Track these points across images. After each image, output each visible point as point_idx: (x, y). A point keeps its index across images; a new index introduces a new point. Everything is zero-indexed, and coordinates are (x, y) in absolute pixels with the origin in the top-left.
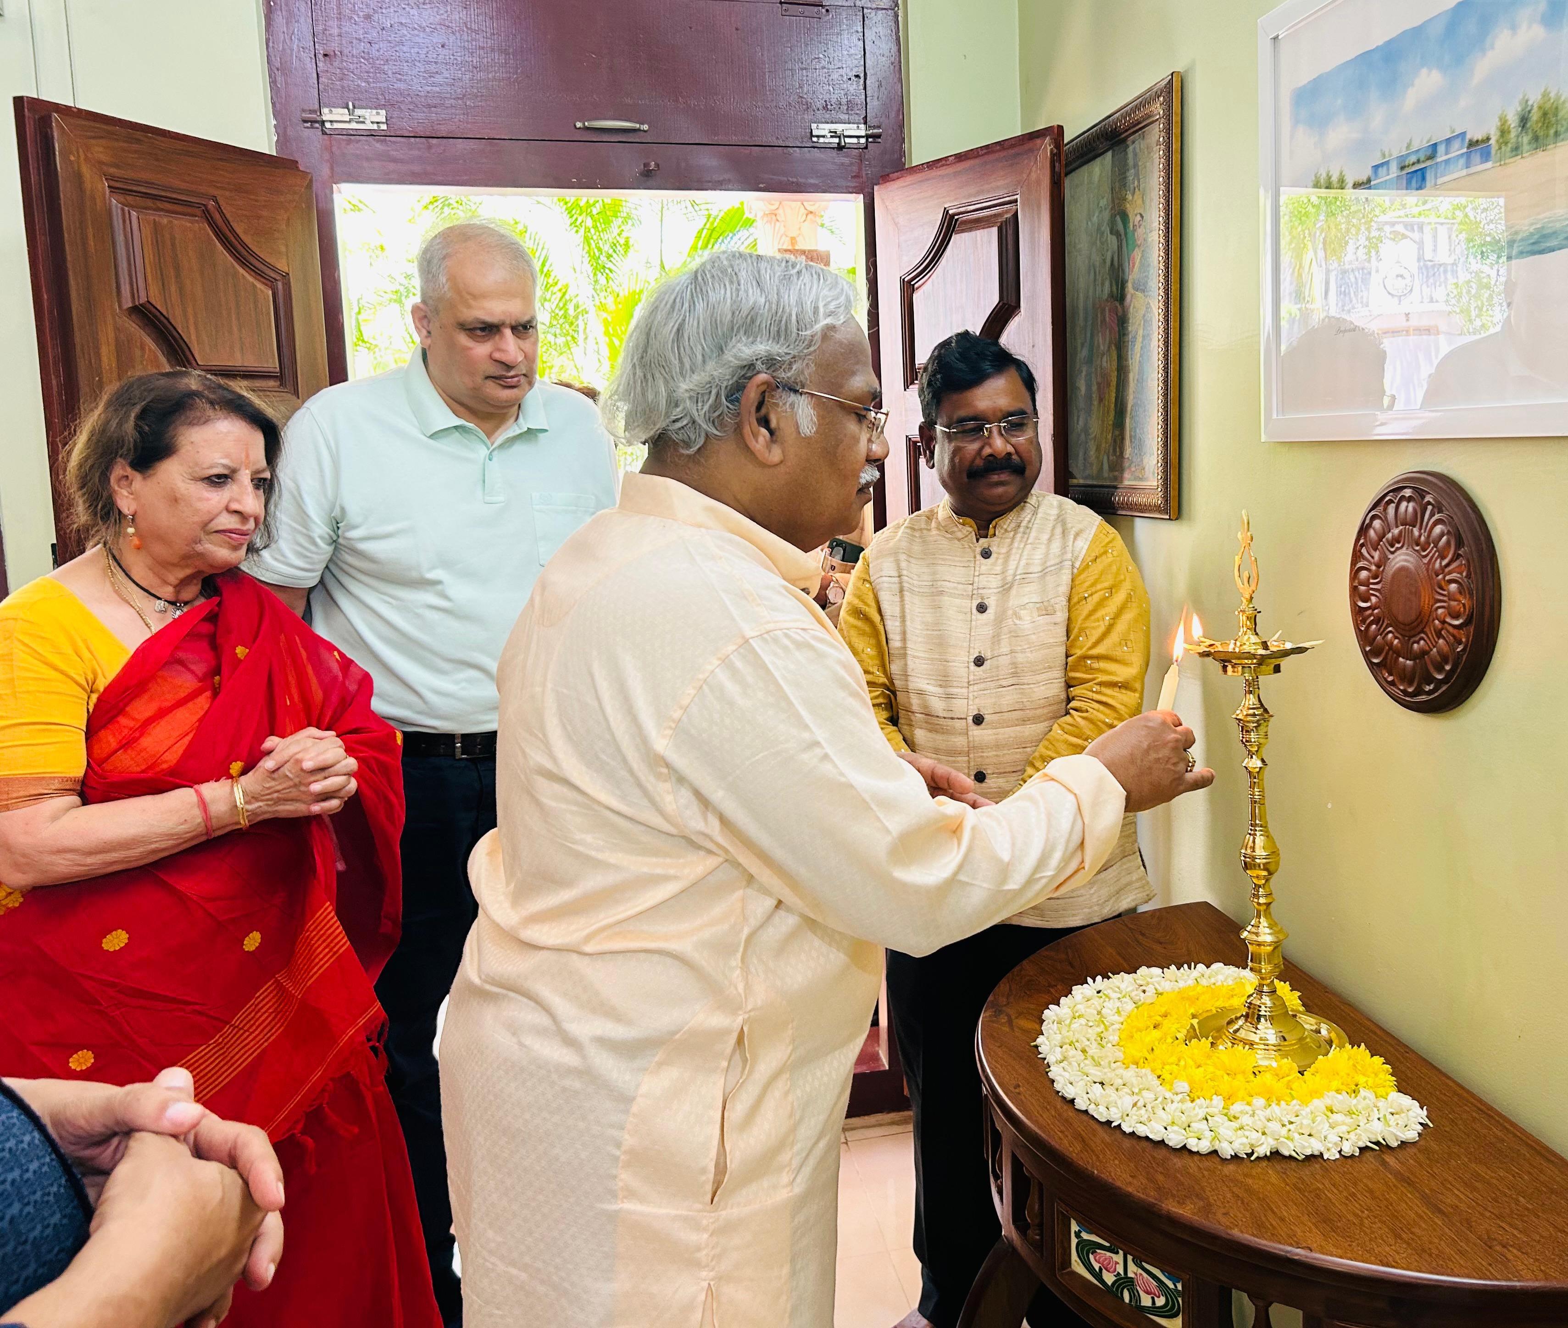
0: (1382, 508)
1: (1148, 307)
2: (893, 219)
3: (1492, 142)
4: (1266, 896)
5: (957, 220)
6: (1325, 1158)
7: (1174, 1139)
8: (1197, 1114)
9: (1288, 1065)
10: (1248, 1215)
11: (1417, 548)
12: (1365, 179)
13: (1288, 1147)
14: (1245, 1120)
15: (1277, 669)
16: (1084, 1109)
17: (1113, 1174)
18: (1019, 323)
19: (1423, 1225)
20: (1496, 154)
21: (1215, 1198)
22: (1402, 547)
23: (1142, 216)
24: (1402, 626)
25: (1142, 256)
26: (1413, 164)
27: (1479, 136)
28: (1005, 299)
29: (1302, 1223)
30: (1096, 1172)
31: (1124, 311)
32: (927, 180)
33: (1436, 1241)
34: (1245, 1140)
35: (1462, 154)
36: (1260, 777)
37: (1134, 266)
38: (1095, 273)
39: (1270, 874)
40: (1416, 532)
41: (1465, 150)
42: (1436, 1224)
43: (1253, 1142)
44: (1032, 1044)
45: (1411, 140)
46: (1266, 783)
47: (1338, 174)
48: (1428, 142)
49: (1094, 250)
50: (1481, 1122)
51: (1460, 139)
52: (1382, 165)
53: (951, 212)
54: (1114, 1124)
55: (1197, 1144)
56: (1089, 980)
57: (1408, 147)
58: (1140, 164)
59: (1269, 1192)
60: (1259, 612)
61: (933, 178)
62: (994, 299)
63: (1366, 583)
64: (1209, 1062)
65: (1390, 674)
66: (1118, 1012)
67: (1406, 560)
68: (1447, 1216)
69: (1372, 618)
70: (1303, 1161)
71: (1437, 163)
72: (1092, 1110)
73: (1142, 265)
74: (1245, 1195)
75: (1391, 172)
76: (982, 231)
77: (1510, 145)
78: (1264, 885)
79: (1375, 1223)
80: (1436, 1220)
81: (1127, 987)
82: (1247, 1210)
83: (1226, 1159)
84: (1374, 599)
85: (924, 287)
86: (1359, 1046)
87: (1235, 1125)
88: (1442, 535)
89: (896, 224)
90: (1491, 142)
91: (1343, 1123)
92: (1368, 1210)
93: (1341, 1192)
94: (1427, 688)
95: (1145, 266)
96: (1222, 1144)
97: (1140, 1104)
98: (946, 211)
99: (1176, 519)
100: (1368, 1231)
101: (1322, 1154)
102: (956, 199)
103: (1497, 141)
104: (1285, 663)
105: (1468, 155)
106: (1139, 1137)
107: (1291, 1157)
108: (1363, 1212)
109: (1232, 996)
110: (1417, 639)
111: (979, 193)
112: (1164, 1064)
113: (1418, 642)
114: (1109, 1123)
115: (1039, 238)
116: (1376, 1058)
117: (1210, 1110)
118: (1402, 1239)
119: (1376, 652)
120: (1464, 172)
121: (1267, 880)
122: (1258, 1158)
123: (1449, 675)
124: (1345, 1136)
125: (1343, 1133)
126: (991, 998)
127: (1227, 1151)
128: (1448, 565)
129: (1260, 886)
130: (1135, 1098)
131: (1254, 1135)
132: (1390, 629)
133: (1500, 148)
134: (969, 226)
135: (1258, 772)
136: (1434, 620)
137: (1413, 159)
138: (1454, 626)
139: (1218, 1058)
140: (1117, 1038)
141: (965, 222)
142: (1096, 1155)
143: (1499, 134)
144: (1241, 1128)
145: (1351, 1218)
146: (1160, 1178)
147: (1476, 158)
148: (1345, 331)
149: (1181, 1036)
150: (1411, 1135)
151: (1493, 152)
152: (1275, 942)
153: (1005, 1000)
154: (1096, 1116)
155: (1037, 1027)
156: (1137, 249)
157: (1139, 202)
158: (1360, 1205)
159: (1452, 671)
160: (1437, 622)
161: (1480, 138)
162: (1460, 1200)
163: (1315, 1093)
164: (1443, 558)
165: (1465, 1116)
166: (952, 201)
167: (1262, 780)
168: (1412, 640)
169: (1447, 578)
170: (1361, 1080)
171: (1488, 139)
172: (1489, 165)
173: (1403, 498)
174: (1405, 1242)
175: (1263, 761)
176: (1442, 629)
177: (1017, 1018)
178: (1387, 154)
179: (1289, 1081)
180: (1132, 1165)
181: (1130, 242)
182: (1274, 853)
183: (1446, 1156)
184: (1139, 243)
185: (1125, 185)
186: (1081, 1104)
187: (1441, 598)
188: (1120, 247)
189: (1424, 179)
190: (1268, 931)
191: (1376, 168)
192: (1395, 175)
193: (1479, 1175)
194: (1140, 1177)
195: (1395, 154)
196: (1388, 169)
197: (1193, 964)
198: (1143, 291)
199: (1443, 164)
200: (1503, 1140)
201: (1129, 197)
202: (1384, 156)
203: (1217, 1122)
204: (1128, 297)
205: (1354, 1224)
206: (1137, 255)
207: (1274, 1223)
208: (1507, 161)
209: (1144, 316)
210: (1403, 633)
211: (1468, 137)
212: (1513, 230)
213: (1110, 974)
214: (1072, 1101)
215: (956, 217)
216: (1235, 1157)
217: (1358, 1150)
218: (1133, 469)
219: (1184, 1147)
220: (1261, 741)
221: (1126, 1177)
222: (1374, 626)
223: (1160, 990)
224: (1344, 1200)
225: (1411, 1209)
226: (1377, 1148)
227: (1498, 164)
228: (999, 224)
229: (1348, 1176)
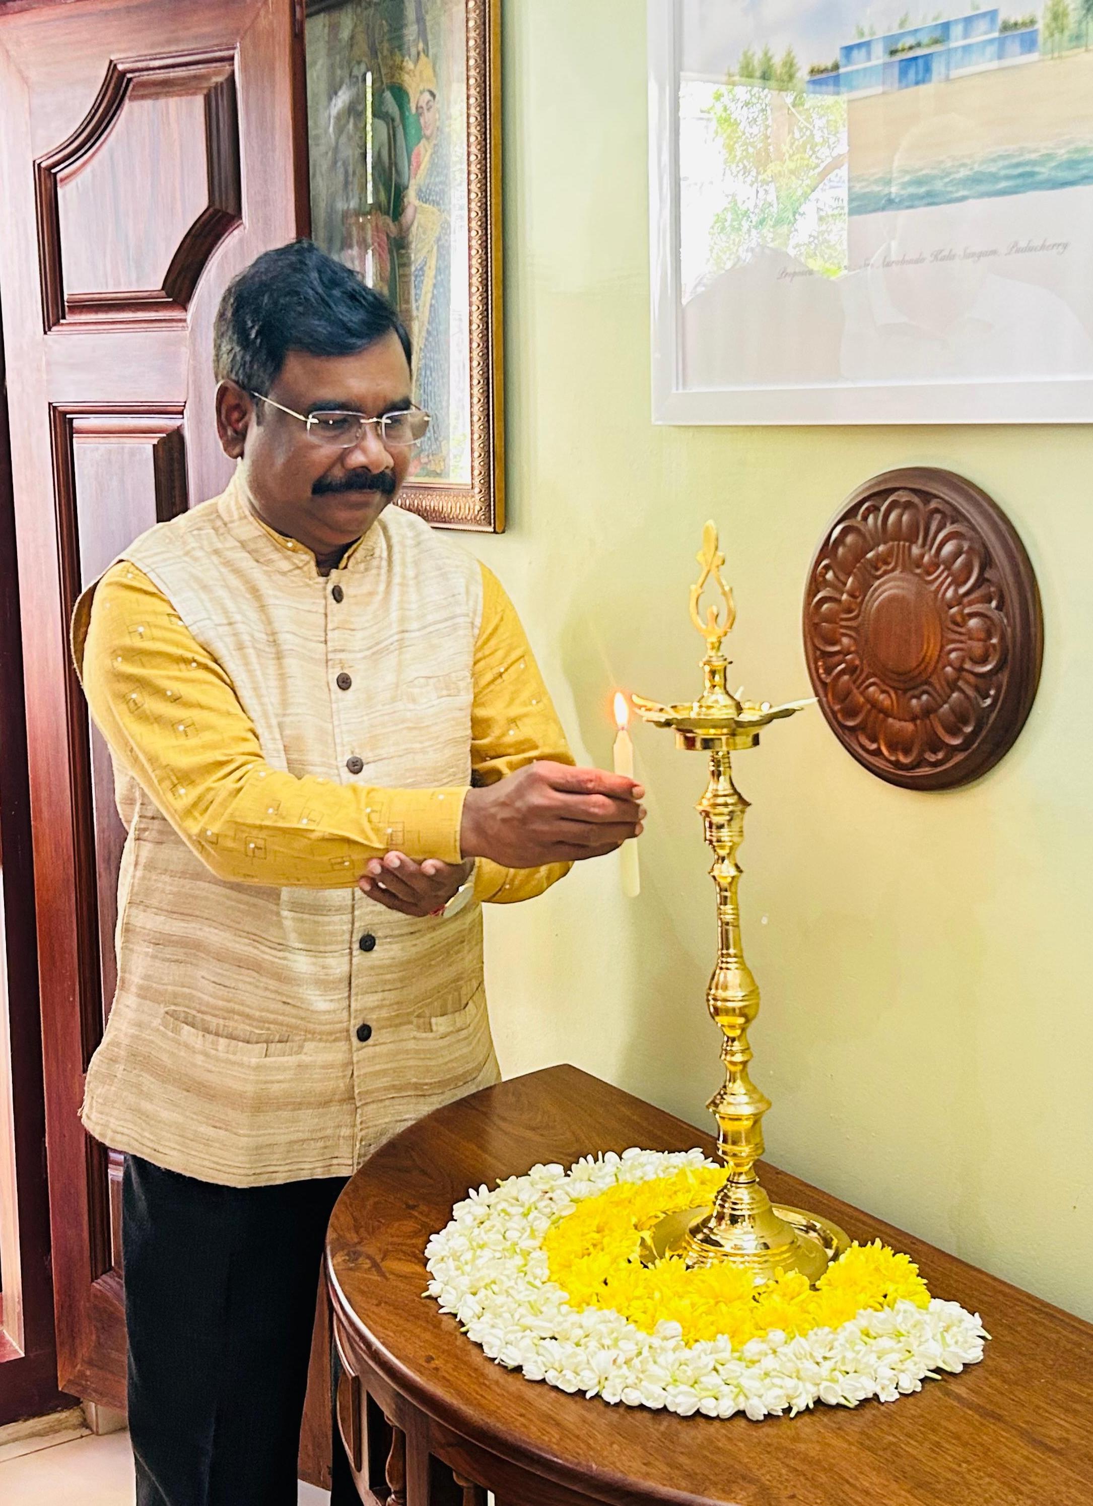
0: (859, 517)
1: (446, 227)
2: (20, 71)
3: (1040, 26)
4: (743, 1052)
5: (130, 80)
6: (882, 1400)
7: (684, 1406)
8: (706, 1366)
9: (795, 1279)
10: (821, 1494)
11: (918, 571)
12: (829, 64)
13: (836, 1392)
14: (769, 1363)
15: (756, 741)
16: (539, 1378)
17: (618, 1464)
18: (241, 241)
19: (1039, 1471)
20: (1045, 43)
21: (768, 1477)
22: (893, 570)
23: (433, 95)
24: (894, 676)
25: (435, 152)
26: (911, 48)
27: (1017, 17)
28: (217, 206)
29: (894, 1493)
30: (594, 1466)
31: (401, 229)
32: (79, 16)
33: (1064, 1489)
34: (780, 1392)
35: (991, 41)
36: (733, 889)
37: (418, 166)
38: (346, 172)
39: (748, 1021)
40: (916, 550)
41: (996, 34)
42: (1052, 1465)
43: (790, 1392)
44: (424, 1295)
45: (906, 15)
46: (741, 898)
47: (784, 54)
48: (935, 19)
49: (343, 139)
50: (1043, 1324)
51: (988, 18)
52: (859, 46)
53: (120, 67)
54: (588, 1395)
55: (716, 1408)
56: (472, 1192)
57: (902, 24)
58: (428, 17)
59: (834, 1458)
60: (731, 663)
61: (91, 14)
62: (199, 203)
63: (830, 618)
64: (690, 1289)
65: (874, 740)
66: (533, 1235)
67: (898, 587)
68: (1062, 1455)
69: (843, 666)
70: (857, 1408)
71: (949, 50)
72: (552, 1378)
73: (433, 164)
74: (805, 1467)
75: (873, 56)
76: (176, 99)
77: (1067, 33)
78: (740, 1037)
79: (981, 1478)
80: (1052, 1462)
81: (530, 1197)
82: (816, 1487)
83: (758, 1421)
84: (845, 640)
85: (78, 179)
86: (873, 1244)
87: (756, 1370)
88: (957, 554)
89: (25, 80)
90: (1036, 27)
91: (892, 1350)
92: (967, 1462)
93: (921, 1444)
94: (932, 758)
95: (438, 167)
96: (751, 1401)
97: (621, 1360)
98: (112, 67)
99: (503, 532)
100: (978, 1490)
101: (876, 1395)
102: (130, 49)
103: (1048, 26)
104: (764, 733)
105: (1001, 43)
106: (630, 1408)
107: (839, 1406)
108: (960, 1466)
109: (675, 1193)
110: (916, 692)
111: (169, 42)
112: (629, 1300)
113: (918, 697)
114: (581, 1393)
115: (273, 116)
116: (900, 1256)
117: (719, 1356)
118: (1021, 1493)
119: (851, 713)
120: (995, 64)
121: (743, 1030)
122: (799, 1413)
123: (969, 740)
124: (899, 1366)
125: (896, 1363)
126: (330, 1235)
127: (757, 1412)
128: (967, 593)
129: (733, 1040)
130: (613, 1353)
131: (790, 1383)
132: (872, 680)
133: (1052, 35)
134: (153, 90)
135: (731, 884)
136: (944, 667)
137: (910, 41)
138: (977, 675)
139: (703, 1282)
140: (547, 1272)
141: (143, 84)
142: (584, 1441)
143: (1049, 16)
144: (767, 1374)
145: (949, 1475)
146: (683, 1460)
147: (1014, 47)
148: (795, 274)
149: (635, 1257)
150: (975, 1354)
151: (1040, 39)
152: (754, 1115)
153: (355, 1235)
154: (561, 1387)
155: (418, 1269)
156: (423, 141)
157: (428, 72)
158: (952, 1456)
159: (975, 733)
160: (949, 669)
161: (1020, 21)
162: (1067, 1431)
163: (841, 1315)
164: (958, 583)
165: (1021, 1319)
166: (125, 51)
167: (736, 893)
168: (910, 694)
169: (967, 611)
170: (890, 1288)
171: (1032, 22)
172: (1034, 56)
173: (893, 505)
174: (1029, 1497)
175: (737, 867)
176: (958, 679)
177: (383, 1260)
178: (866, 31)
179: (803, 1301)
180: (638, 1448)
181: (412, 131)
182: (753, 992)
183: (1023, 1374)
184: (428, 133)
185: (400, 48)
186: (532, 1372)
187: (957, 637)
188: (392, 138)
189: (928, 69)
190: (746, 1099)
191: (848, 50)
192: (881, 61)
193: (1074, 1394)
194: (657, 1463)
195: (881, 33)
196: (869, 53)
197: (600, 1153)
198: (436, 203)
199: (959, 54)
200: (1079, 1345)
201: (409, 65)
202: (862, 34)
203: (734, 1371)
204: (409, 212)
205: (957, 1483)
206: (424, 152)
207: (859, 1499)
208: (1064, 53)
209: (439, 239)
210: (896, 684)
211: (1001, 17)
212: (1072, 146)
213: (498, 1181)
214: (519, 1369)
215: (129, 76)
216: (769, 1416)
217: (919, 1384)
218: (424, 460)
219: (698, 1413)
220: (736, 839)
221: (637, 1465)
222: (846, 677)
223: (575, 1195)
224: (929, 1452)
225: (1016, 1452)
226: (938, 1377)
227: (1050, 56)
228: (205, 91)
229: (921, 1421)
